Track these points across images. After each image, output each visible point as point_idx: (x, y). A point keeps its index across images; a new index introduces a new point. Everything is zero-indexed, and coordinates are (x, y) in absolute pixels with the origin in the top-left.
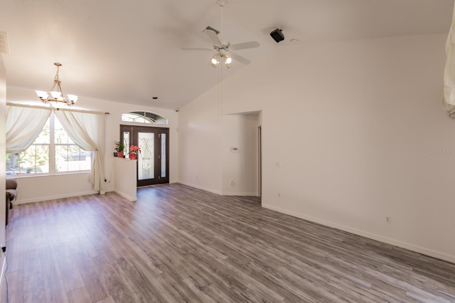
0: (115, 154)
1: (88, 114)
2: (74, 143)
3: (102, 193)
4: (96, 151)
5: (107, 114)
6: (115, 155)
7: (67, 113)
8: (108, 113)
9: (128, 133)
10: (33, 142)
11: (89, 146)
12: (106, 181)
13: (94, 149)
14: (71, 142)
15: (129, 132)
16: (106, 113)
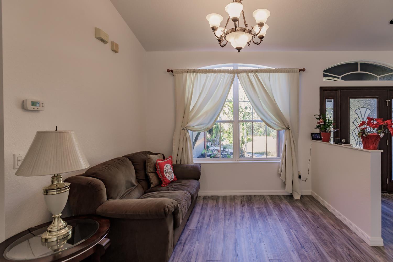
0: (313, 135)
1: (277, 75)
2: (259, 119)
3: (297, 197)
4: (288, 130)
5: (301, 72)
6: (314, 137)
7: (251, 75)
8: (304, 70)
9: (332, 100)
10: (217, 118)
11: (278, 123)
12: (300, 177)
13: (286, 128)
14: (256, 117)
15: (333, 98)
16: (300, 70)
